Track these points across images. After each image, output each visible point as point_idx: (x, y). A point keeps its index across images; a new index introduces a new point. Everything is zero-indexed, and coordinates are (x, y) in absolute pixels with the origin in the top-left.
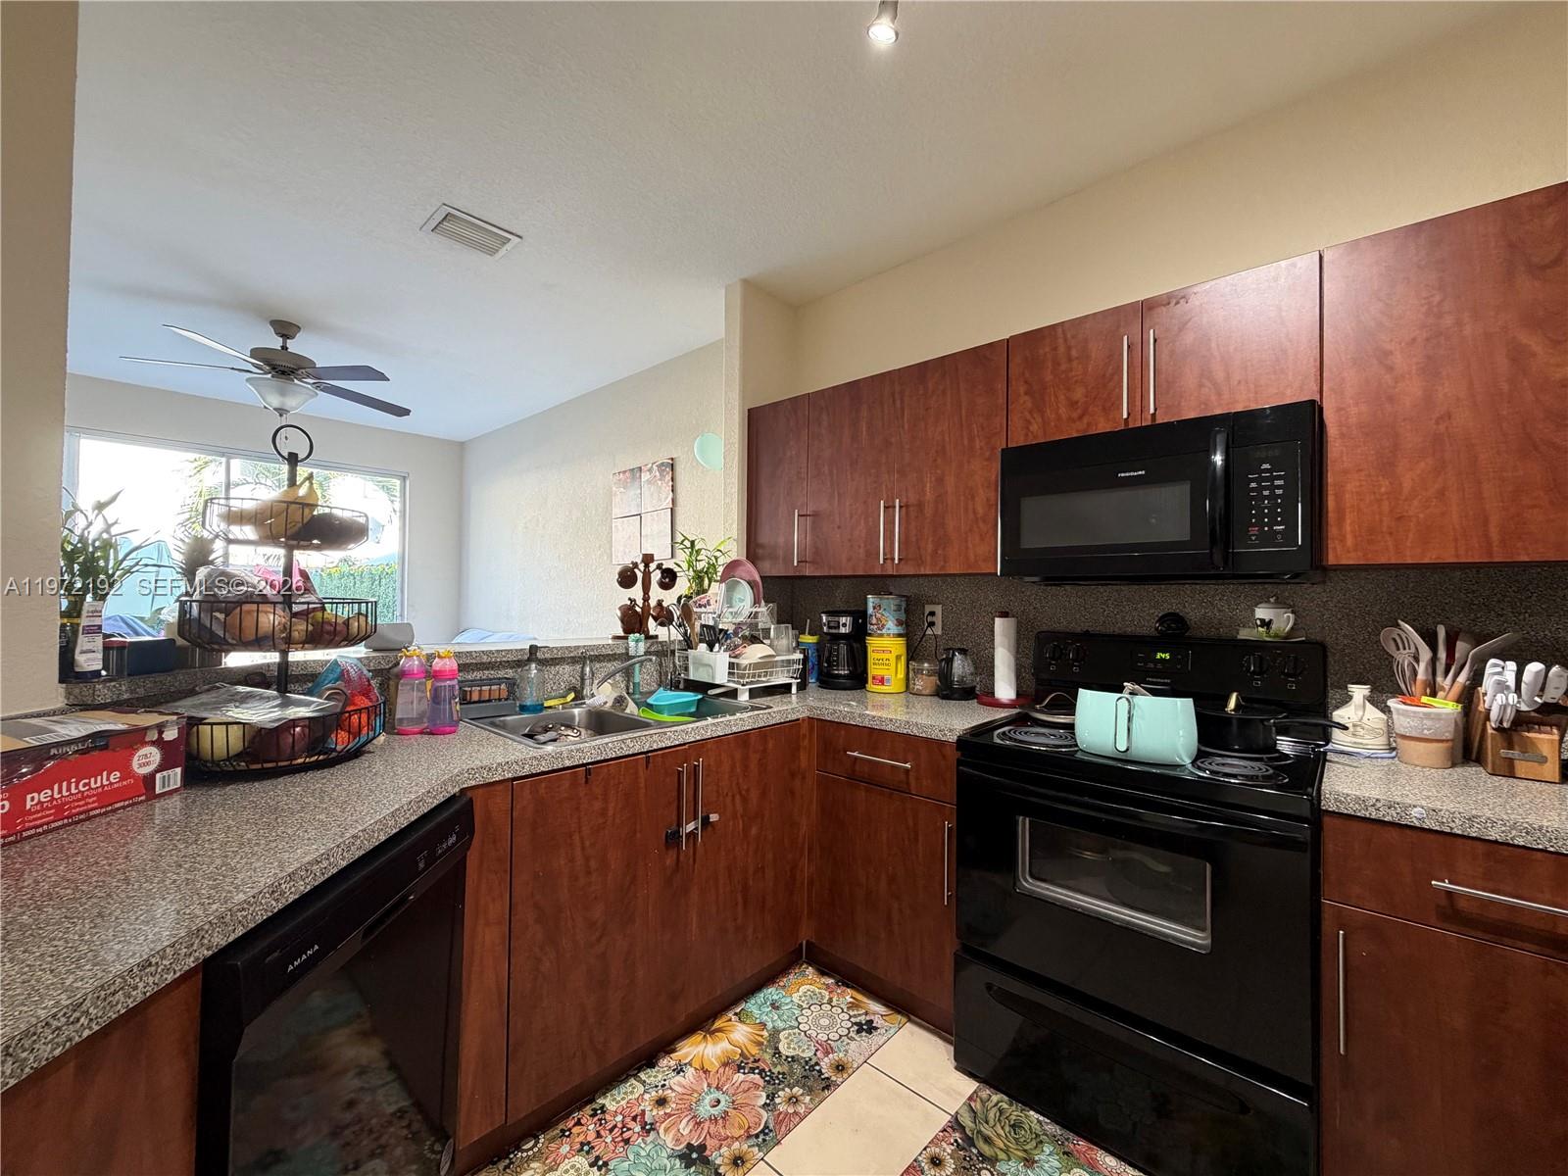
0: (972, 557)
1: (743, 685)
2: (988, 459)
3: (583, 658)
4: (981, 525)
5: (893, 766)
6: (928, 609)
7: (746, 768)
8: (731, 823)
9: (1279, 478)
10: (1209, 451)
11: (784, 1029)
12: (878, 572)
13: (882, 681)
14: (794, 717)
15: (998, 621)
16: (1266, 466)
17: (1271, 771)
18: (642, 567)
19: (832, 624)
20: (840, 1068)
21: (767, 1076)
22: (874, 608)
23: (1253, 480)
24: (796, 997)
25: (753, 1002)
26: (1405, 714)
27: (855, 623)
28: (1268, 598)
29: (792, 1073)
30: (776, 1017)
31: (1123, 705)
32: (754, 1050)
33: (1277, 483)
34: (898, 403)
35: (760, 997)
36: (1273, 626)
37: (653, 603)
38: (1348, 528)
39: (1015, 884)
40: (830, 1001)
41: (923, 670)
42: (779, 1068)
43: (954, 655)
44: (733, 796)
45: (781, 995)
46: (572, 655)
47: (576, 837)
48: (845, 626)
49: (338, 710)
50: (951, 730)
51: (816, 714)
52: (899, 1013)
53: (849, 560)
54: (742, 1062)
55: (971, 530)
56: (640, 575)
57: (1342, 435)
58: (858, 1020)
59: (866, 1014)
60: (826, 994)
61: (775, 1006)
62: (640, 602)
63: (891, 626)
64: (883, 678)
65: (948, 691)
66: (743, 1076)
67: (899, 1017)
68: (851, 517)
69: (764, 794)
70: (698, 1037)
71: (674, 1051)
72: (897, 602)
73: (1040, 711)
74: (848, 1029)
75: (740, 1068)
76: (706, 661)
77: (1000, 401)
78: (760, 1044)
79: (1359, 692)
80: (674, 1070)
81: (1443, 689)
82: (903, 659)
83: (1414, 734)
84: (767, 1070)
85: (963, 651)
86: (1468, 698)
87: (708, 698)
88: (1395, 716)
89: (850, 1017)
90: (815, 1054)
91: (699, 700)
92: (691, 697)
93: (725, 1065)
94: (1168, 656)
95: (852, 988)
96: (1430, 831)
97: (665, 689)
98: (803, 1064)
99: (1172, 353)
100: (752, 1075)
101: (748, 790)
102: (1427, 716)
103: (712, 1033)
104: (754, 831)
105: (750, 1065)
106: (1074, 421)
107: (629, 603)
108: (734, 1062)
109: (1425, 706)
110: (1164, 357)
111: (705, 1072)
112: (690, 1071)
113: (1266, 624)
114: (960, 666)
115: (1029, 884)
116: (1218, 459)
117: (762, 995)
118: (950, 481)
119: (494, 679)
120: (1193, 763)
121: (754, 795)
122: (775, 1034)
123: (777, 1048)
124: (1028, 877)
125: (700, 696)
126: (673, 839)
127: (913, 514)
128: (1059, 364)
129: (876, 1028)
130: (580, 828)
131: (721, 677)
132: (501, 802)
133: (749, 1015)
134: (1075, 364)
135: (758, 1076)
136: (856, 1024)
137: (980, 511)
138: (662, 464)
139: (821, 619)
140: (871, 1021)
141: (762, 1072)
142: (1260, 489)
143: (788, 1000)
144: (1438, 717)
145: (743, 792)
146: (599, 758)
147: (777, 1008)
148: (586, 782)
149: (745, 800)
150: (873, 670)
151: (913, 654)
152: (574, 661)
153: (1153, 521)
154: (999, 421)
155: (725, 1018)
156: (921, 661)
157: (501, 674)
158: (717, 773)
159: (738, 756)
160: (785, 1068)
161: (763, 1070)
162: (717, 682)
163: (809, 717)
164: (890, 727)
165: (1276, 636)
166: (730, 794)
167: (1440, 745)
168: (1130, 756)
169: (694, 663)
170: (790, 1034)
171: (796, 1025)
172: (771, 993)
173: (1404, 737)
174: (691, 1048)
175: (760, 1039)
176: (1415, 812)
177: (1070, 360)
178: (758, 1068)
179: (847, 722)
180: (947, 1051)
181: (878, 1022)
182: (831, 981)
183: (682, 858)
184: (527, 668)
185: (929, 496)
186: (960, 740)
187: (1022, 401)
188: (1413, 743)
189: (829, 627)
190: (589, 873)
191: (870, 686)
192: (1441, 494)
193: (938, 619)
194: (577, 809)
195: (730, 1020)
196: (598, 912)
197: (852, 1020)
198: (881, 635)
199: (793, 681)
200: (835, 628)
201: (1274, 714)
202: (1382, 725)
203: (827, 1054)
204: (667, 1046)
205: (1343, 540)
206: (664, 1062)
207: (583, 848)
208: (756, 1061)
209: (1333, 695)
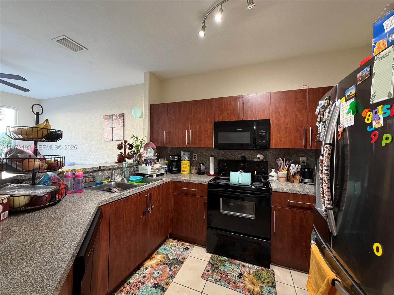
0: (207, 144)
1: (155, 174)
2: (210, 123)
3: (111, 169)
4: (209, 137)
5: (192, 190)
6: (194, 154)
7: (159, 194)
8: (156, 207)
9: (264, 132)
10: (253, 127)
11: (169, 254)
12: (185, 146)
13: (185, 171)
14: (168, 181)
15: (210, 157)
16: (262, 130)
17: (263, 185)
18: (124, 144)
19: (173, 158)
20: (184, 258)
21: (168, 264)
22: (183, 154)
23: (260, 132)
24: (169, 246)
25: (160, 249)
26: (280, 173)
27: (178, 158)
28: (259, 153)
29: (173, 262)
30: (166, 251)
31: (240, 174)
32: (163, 260)
33: (264, 133)
34: (190, 109)
35: (161, 248)
36: (260, 158)
37: (127, 153)
38: (273, 142)
39: (219, 212)
40: (177, 245)
41: (194, 168)
42: (170, 262)
43: (201, 165)
44: (157, 201)
45: (166, 246)
46: (108, 168)
47: (124, 216)
48: (176, 158)
49: (58, 189)
50: (206, 182)
51: (173, 180)
52: (193, 244)
53: (178, 143)
54: (161, 263)
55: (207, 138)
56: (123, 146)
57: (273, 126)
58: (184, 248)
59: (186, 246)
60: (176, 244)
61: (165, 249)
62: (123, 153)
63: (187, 159)
64: (185, 170)
65: (200, 173)
66: (162, 266)
67: (193, 245)
68: (179, 134)
69: (162, 200)
70: (149, 260)
71: (144, 265)
72: (188, 153)
73: (221, 176)
74: (183, 250)
75: (161, 264)
76: (145, 168)
77: (213, 111)
78: (164, 258)
79: (273, 170)
80: (145, 269)
81: (284, 169)
82: (189, 166)
83: (281, 177)
84: (168, 263)
85: (203, 164)
86: (288, 170)
87: (145, 178)
88: (279, 174)
89: (183, 247)
90: (177, 257)
91: (142, 178)
92: (140, 178)
93: (157, 265)
94: (243, 164)
95: (181, 241)
96: (287, 193)
97: (132, 176)
98: (175, 260)
99: (246, 107)
100: (164, 265)
101: (159, 199)
102: (283, 174)
103: (152, 259)
104: (161, 209)
105: (163, 263)
106: (228, 117)
107: (120, 153)
108: (159, 263)
109: (283, 172)
110: (245, 107)
111: (153, 267)
112: (149, 268)
113: (259, 158)
114: (202, 167)
115: (222, 211)
116: (255, 128)
117: (161, 247)
118: (202, 127)
119: (87, 176)
120: (251, 184)
121: (161, 200)
122: (167, 255)
123: (168, 258)
124: (222, 210)
125: (143, 177)
126: (145, 213)
127: (194, 134)
128: (225, 105)
129: (189, 248)
130: (125, 213)
131: (149, 173)
132: (107, 209)
133: (160, 252)
134: (229, 106)
135: (166, 265)
136: (184, 249)
137: (209, 135)
138: (120, 115)
139: (170, 157)
140: (188, 247)
141: (166, 264)
142: (261, 134)
143: (168, 247)
144: (284, 174)
145: (159, 200)
146: (129, 195)
147: (166, 249)
148: (127, 201)
149: (159, 202)
150: (183, 169)
151: (191, 165)
152: (108, 170)
153: (243, 139)
154: (213, 115)
155: (154, 255)
156: (193, 166)
157: (89, 174)
158: (154, 196)
159: (158, 191)
160: (172, 262)
161: (167, 263)
162: (148, 174)
163: (171, 181)
164: (192, 182)
165: (261, 160)
166: (156, 201)
167: (285, 178)
168: (241, 184)
169: (141, 169)
170: (170, 254)
171: (171, 252)
172: (163, 246)
173: (280, 177)
174: (148, 263)
175: (164, 257)
176: (285, 190)
177: (228, 105)
178: (165, 263)
179: (181, 181)
180: (204, 250)
181: (189, 247)
182: (176, 241)
183: (147, 217)
184: (98, 172)
185: (198, 130)
186: (208, 183)
187: (218, 112)
188: (281, 178)
189: (172, 159)
190: (127, 224)
191: (182, 172)
192: (286, 137)
193: (196, 157)
194: (125, 208)
195: (155, 255)
196: (129, 234)
197: (183, 248)
198: (185, 161)
199: (165, 172)
200: (174, 159)
201: (262, 175)
202: (276, 176)
203: (180, 256)
204: (142, 264)
205: (273, 144)
206: (142, 268)
207: (126, 218)
208: (164, 262)
209: (269, 170)
